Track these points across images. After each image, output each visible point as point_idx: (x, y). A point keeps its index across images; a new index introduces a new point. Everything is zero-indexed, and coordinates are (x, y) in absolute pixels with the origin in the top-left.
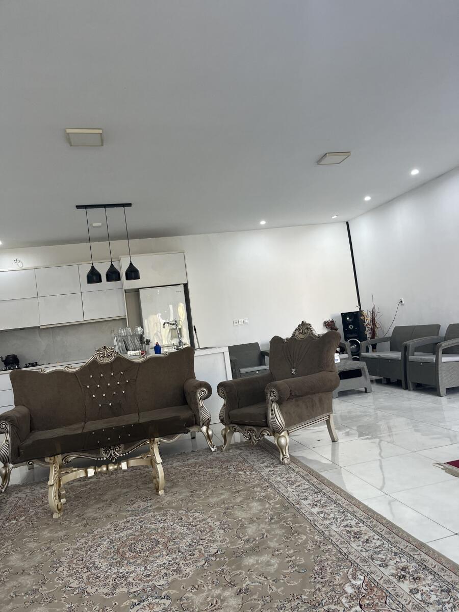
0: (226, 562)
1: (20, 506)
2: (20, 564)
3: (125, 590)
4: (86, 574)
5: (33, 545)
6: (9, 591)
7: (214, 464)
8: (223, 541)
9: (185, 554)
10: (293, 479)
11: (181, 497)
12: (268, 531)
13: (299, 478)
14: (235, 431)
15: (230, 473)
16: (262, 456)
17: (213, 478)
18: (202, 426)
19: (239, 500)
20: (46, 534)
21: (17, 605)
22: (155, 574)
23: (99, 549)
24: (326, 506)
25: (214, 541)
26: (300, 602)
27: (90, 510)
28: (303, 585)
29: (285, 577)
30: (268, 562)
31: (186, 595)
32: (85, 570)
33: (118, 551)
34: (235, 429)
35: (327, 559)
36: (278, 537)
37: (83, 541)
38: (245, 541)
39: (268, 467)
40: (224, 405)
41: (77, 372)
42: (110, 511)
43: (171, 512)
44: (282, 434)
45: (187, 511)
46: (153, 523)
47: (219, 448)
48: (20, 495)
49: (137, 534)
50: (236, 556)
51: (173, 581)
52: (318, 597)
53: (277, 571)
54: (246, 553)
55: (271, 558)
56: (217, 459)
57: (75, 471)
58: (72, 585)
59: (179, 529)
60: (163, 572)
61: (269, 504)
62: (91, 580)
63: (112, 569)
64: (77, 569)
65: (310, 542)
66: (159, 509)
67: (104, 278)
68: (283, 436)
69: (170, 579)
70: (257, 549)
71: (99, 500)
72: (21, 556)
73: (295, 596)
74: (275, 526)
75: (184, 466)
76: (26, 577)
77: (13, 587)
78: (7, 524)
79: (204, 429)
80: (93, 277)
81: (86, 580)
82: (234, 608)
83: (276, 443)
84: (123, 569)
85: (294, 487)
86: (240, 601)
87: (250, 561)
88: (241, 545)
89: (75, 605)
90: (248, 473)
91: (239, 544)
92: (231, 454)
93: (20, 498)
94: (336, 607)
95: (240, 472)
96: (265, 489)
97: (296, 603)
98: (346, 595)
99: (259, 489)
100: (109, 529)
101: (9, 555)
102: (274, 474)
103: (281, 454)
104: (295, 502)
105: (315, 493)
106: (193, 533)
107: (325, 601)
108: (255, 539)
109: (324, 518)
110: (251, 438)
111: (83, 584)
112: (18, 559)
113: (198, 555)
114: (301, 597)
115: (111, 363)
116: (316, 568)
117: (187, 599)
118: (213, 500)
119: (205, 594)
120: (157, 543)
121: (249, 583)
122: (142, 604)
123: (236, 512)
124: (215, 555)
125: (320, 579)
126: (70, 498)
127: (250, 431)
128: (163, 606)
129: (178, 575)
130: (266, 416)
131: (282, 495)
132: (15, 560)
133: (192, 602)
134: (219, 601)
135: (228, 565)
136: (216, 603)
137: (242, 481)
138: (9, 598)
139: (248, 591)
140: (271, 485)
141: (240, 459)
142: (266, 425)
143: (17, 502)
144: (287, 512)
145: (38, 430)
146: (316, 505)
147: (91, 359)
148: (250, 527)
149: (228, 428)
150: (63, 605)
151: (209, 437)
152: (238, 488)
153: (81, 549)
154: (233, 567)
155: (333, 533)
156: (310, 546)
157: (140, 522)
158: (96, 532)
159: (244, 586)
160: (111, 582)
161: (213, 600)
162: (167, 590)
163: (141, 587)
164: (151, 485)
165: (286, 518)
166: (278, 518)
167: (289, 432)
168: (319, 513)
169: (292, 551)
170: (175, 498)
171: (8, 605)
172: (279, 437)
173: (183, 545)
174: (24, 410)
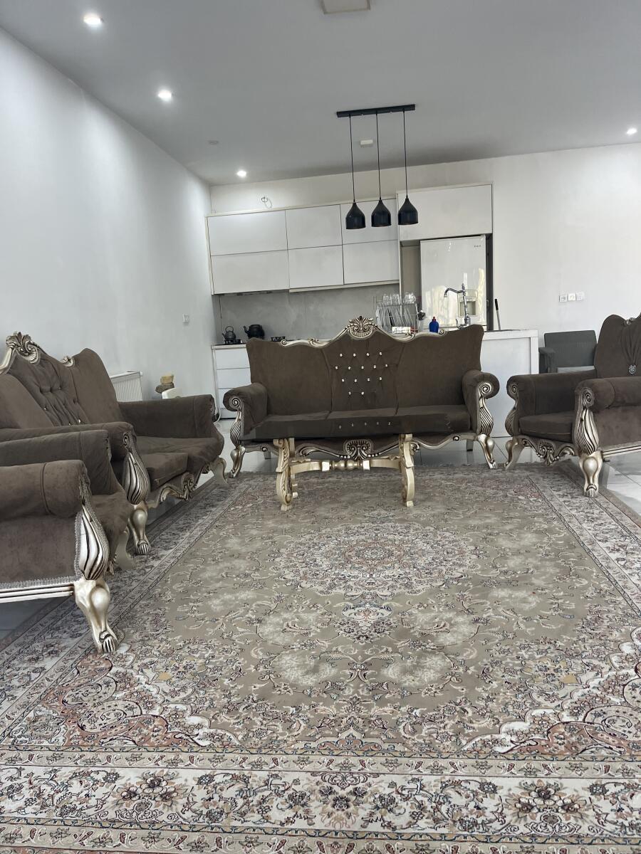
0: (470, 588)
1: (249, 493)
2: (237, 547)
3: (343, 592)
4: (304, 569)
5: (254, 532)
6: (221, 570)
7: (488, 483)
8: (474, 566)
9: (421, 571)
10: (595, 516)
11: (433, 512)
12: (537, 568)
13: (605, 515)
14: (525, 445)
15: (507, 496)
16: (559, 482)
17: (482, 499)
18: (480, 434)
19: (508, 527)
20: (271, 524)
21: (226, 585)
22: (380, 583)
23: (323, 548)
24: (632, 553)
25: (461, 565)
26: (552, 648)
27: (323, 509)
28: (564, 630)
29: (541, 618)
30: (525, 598)
31: (410, 611)
32: (304, 565)
33: (344, 553)
34: (526, 442)
35: (609, 611)
36: (547, 576)
37: (308, 537)
38: (501, 572)
39: (563, 496)
40: (514, 408)
41: (324, 348)
42: (344, 513)
43: (417, 526)
44: (592, 455)
45: (437, 529)
46: (392, 533)
47: (501, 466)
48: (252, 482)
49: (370, 541)
50: (484, 586)
51: (399, 595)
52: (580, 647)
53: (533, 610)
54: (499, 584)
55: (529, 596)
56: (494, 478)
57: (308, 462)
58: (286, 577)
59: (421, 544)
60: (390, 583)
61: (550, 539)
62: (308, 576)
63: (334, 569)
64: (296, 563)
65: (591, 589)
66: (402, 521)
67: (368, 221)
68: (593, 457)
69: (395, 592)
70: (514, 583)
71: (334, 500)
72: (240, 540)
73: (548, 640)
74: (547, 563)
75: (447, 480)
76: (242, 561)
77: (226, 567)
78: (232, 509)
79: (482, 437)
80: (355, 220)
81: (302, 575)
82: (464, 635)
83: (581, 466)
84: (345, 572)
85: (593, 525)
86: (474, 630)
87: (502, 593)
88: (495, 576)
89: (285, 595)
90: (532, 499)
91: (493, 574)
92: (516, 475)
93: (250, 486)
94: (601, 663)
95: (520, 497)
96: (549, 521)
97: (546, 648)
98: (620, 654)
99: (541, 520)
100: (339, 531)
101: (228, 537)
102: (568, 506)
103: (586, 482)
104: (588, 542)
105: (623, 536)
106: (437, 553)
107: (587, 654)
108: (515, 573)
109: (624, 566)
110: (546, 456)
111: (298, 578)
112: (237, 543)
113: (436, 575)
114: (555, 642)
115: (368, 340)
116: (588, 617)
117: (411, 614)
118: (473, 522)
119: (433, 614)
120: (391, 554)
121: (492, 614)
122: (357, 609)
123: (500, 540)
124: (458, 579)
125: (589, 630)
126: (303, 493)
127: (547, 447)
128: (380, 615)
129: (407, 590)
130: (571, 427)
131: (572, 532)
132: (233, 543)
133: (416, 618)
134: (448, 625)
135: (471, 592)
136: (444, 626)
137: (521, 507)
138: (220, 577)
139: (487, 623)
140: (560, 517)
141: (527, 481)
142: (570, 440)
143: (247, 489)
144: (570, 550)
145: (276, 414)
146: (618, 550)
147: (341, 333)
148: (514, 559)
149: (516, 440)
150: (272, 594)
151: (488, 449)
152: (512, 514)
153: (305, 544)
154: (477, 595)
155: (630, 584)
156: (590, 592)
157: (376, 530)
158: (324, 531)
159: (485, 616)
160: (329, 582)
161: (441, 622)
162: (388, 601)
163: (361, 593)
164: (399, 495)
165: (567, 558)
166: (556, 555)
167: (604, 453)
168: (618, 560)
169: (562, 593)
170: (426, 513)
171: (218, 582)
172: (587, 458)
173: (422, 562)
174: (260, 388)
